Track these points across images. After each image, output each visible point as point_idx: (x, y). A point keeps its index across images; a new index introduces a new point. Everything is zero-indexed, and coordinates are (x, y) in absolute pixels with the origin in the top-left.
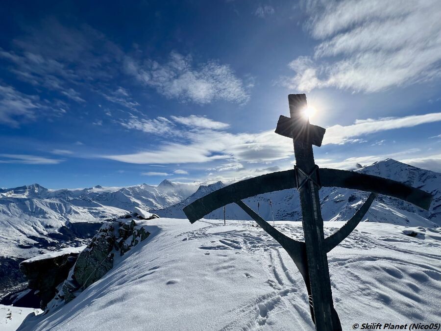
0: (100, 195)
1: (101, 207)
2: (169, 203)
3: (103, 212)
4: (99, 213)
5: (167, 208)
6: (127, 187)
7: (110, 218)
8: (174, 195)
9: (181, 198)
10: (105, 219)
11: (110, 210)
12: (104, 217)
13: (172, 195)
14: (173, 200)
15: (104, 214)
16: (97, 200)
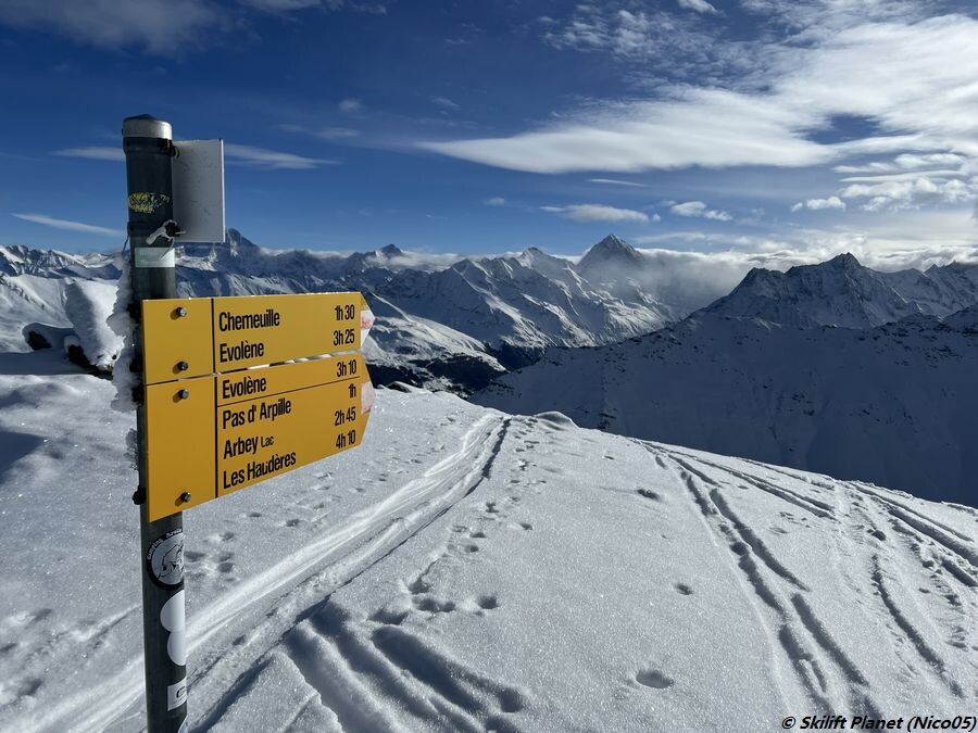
0: (396, 278)
1: (400, 317)
2: (619, 328)
3: (406, 334)
4: (393, 336)
5: (610, 347)
6: (475, 259)
7: (425, 357)
8: (641, 301)
9: (665, 312)
10: (411, 357)
11: (425, 332)
12: (407, 350)
13: (633, 299)
14: (633, 319)
15: (410, 343)
16: (388, 294)
